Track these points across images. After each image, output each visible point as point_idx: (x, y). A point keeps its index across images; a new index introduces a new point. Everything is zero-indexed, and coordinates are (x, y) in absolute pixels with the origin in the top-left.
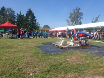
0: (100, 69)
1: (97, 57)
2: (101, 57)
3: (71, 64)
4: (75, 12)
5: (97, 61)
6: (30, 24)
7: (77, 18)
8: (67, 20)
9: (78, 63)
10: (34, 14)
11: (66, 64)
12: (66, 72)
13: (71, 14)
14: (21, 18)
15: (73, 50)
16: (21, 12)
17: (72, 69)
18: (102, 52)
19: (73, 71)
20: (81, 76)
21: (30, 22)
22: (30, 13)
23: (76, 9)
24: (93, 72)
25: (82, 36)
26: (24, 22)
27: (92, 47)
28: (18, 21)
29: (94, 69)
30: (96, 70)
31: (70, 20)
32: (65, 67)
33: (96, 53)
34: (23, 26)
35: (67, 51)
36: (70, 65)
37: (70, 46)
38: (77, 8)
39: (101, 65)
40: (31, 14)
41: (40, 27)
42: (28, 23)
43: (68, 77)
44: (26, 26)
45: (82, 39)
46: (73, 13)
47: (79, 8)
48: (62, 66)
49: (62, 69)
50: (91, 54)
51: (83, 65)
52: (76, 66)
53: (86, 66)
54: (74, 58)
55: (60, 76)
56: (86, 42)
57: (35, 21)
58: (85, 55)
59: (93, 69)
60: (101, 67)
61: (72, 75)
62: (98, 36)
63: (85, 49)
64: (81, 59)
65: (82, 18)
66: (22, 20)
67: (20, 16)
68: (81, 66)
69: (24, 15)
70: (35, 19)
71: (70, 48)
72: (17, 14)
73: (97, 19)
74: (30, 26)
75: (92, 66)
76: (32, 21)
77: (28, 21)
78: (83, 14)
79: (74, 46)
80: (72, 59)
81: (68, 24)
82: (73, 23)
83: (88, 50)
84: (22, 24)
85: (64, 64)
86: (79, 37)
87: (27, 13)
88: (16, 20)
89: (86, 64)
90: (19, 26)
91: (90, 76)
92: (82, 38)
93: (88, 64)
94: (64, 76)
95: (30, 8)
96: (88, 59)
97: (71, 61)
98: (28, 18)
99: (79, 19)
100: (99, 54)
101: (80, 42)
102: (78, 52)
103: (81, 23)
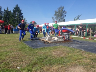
0: (80, 61)
1: (78, 51)
2: (81, 50)
3: (56, 57)
4: (59, 10)
5: (78, 54)
6: (17, 20)
7: (62, 16)
8: (52, 17)
9: (62, 56)
10: (21, 11)
11: (51, 57)
12: (51, 65)
13: (56, 12)
14: (8, 14)
15: (58, 45)
16: (8, 8)
17: (56, 61)
18: (82, 46)
19: (57, 63)
20: (64, 67)
21: (17, 18)
22: (17, 9)
23: (61, 8)
24: (74, 63)
25: (65, 32)
26: (11, 18)
27: (74, 42)
28: (5, 17)
29: (76, 61)
30: (77, 61)
31: (55, 17)
32: (50, 60)
33: (77, 47)
34: (11, 22)
35: (52, 45)
36: (54, 58)
37: (55, 40)
38: (61, 6)
39: (81, 57)
40: (19, 10)
41: (27, 23)
42: (15, 19)
43: (53, 69)
44: (13, 22)
45: (65, 35)
46: (58, 11)
47: (63, 7)
48: (47, 59)
49: (48, 62)
50: (73, 48)
51: (66, 58)
52: (60, 59)
53: (69, 58)
54: (58, 52)
55: (45, 68)
56: (68, 37)
57: (22, 17)
58: (67, 49)
59: (74, 61)
60: (81, 59)
61: (57, 67)
62: (79, 32)
63: (68, 43)
64: (64, 52)
65: (66, 16)
66: (9, 15)
67: (7, 12)
68: (65, 58)
69: (11, 11)
70: (22, 15)
71: (55, 42)
72: (4, 10)
73: (79, 17)
74: (17, 22)
75: (74, 58)
76: (19, 17)
77: (15, 17)
78: (66, 12)
79: (59, 41)
80: (57, 53)
81: (53, 21)
82: (58, 20)
83: (70, 44)
84: (9, 20)
85: (49, 57)
86: (63, 33)
87: (14, 9)
88: (3, 16)
89: (69, 57)
90: (7, 21)
91: (72, 67)
92: (66, 33)
93: (70, 56)
94: (49, 68)
95: (17, 5)
96: (70, 53)
97: (56, 55)
98: (15, 14)
99: (63, 17)
100: (79, 48)
101: (64, 37)
102: (61, 46)
103: (64, 21)
